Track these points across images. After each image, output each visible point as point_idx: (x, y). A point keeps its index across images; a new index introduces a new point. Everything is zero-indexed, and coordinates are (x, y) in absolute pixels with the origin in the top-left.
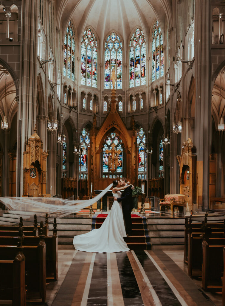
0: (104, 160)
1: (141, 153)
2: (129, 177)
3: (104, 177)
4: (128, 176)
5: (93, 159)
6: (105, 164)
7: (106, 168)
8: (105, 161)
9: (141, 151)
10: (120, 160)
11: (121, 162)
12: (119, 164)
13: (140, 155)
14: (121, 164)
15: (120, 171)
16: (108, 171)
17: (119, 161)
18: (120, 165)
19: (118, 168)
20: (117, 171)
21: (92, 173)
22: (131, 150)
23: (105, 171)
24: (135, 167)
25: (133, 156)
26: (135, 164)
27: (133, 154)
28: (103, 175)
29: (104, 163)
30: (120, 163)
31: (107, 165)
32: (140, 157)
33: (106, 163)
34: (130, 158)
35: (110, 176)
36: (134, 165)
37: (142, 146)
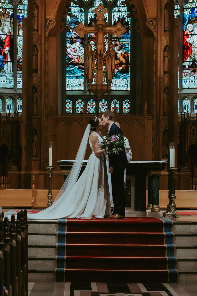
0: (68, 50)
1: (191, 29)
2: (149, 112)
3: (69, 106)
4: (146, 108)
5: (37, 56)
6: (74, 64)
7: (77, 77)
8: (72, 53)
9: (190, 22)
10: (121, 51)
11: (124, 57)
12: (121, 64)
13: (187, 36)
14: (127, 63)
15: (121, 88)
16: (82, 88)
17: (118, 55)
18: (124, 66)
19: (116, 77)
20: (113, 88)
21: (35, 99)
22: (156, 26)
23: (73, 88)
24: (166, 80)
25: (163, 47)
26: (166, 70)
27: (163, 41)
28: (68, 101)
29: (70, 59)
30: (124, 61)
31: (80, 68)
32: (188, 40)
33: (76, 60)
34: (151, 53)
35: (89, 103)
36: (165, 73)
37: (193, 6)
